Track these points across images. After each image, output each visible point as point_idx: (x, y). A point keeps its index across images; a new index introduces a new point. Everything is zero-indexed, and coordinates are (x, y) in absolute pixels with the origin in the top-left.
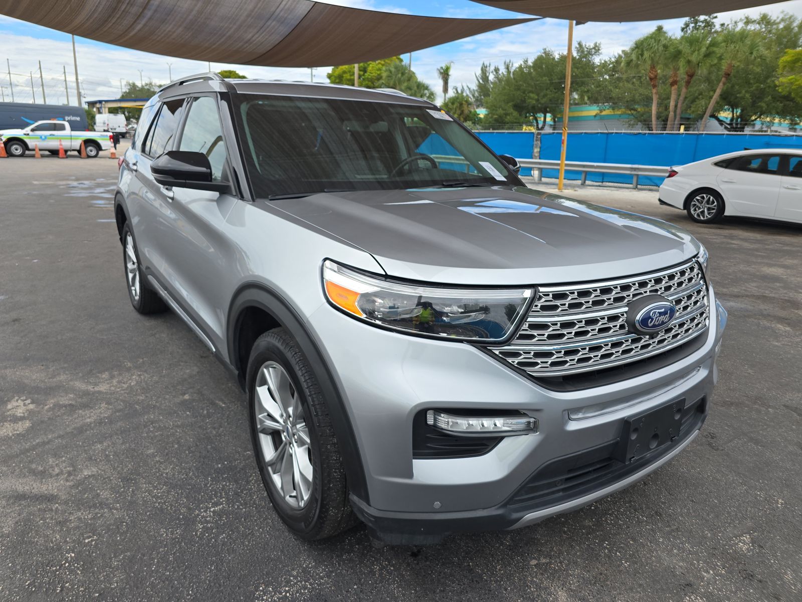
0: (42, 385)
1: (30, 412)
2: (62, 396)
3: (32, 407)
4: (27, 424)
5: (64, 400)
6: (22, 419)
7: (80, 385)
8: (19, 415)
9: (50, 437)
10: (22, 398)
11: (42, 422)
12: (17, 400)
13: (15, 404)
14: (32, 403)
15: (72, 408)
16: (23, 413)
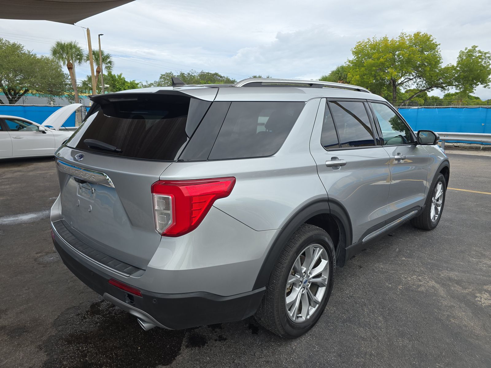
0: (463, 305)
1: (481, 292)
2: (457, 291)
3: (478, 295)
4: (485, 287)
5: (458, 288)
6: (486, 291)
7: (442, 292)
8: (487, 294)
9: (479, 276)
10: (480, 303)
11: (478, 284)
12: (484, 303)
13: (486, 301)
14: (477, 297)
15: (458, 282)
16: (484, 293)
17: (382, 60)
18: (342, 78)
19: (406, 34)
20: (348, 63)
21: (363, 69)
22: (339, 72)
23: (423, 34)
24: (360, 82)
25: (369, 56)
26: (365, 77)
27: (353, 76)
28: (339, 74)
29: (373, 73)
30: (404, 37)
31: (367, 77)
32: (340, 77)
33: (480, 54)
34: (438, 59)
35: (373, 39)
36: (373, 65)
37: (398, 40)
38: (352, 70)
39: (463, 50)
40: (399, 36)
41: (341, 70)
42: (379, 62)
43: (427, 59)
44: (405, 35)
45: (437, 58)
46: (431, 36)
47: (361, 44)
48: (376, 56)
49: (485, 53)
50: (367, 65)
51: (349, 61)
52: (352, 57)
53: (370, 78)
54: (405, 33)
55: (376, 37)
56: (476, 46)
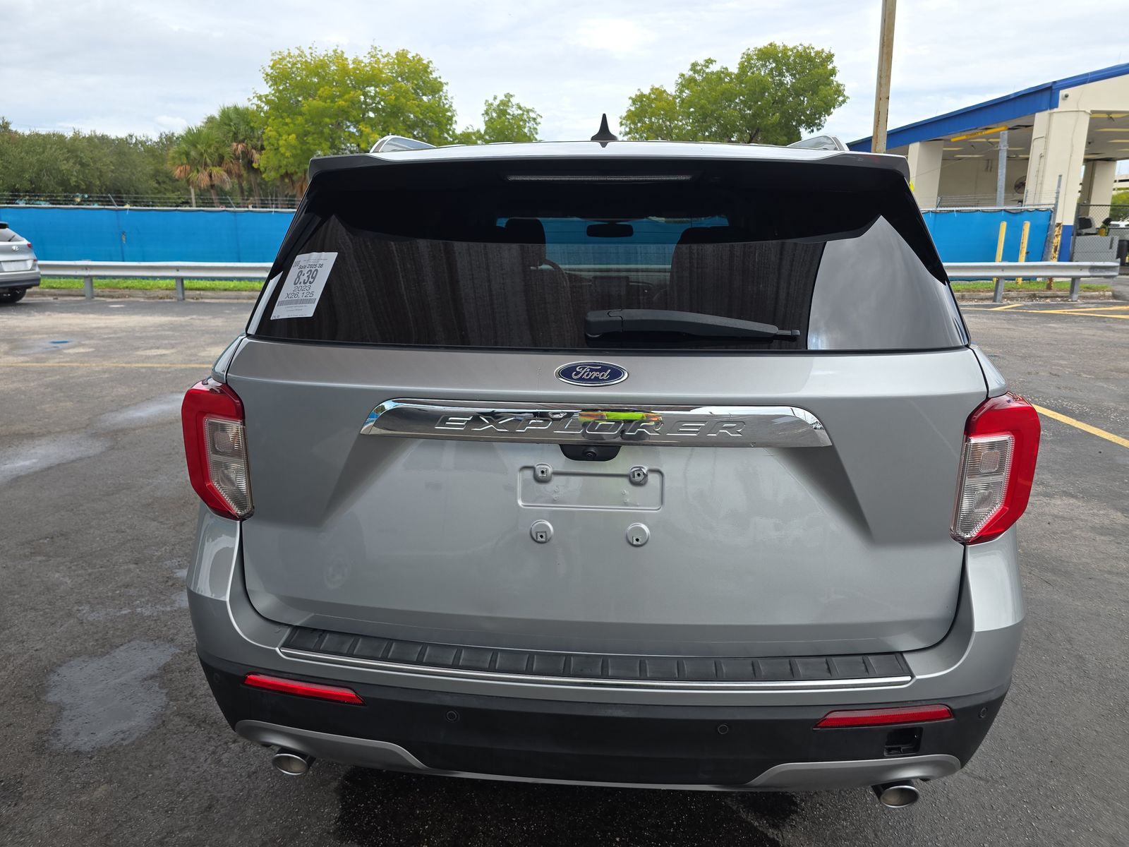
17: (341, 102)
18: (241, 138)
19: (380, 51)
20: (255, 101)
21: (300, 119)
22: (231, 120)
23: (415, 55)
24: (299, 152)
25: (308, 90)
26: (310, 139)
27: (280, 135)
28: (230, 125)
29: (326, 131)
30: (379, 56)
31: (314, 139)
32: (235, 134)
33: (520, 112)
34: (449, 114)
35: (310, 51)
36: (322, 113)
37: (366, 61)
38: (273, 120)
39: (491, 101)
40: (369, 53)
41: (233, 116)
42: (336, 107)
43: (431, 111)
44: (380, 53)
45: (448, 110)
46: (431, 62)
47: (283, 59)
48: (324, 91)
49: (528, 111)
50: (309, 111)
51: (260, 98)
52: (266, 89)
53: (321, 143)
54: (379, 49)
55: (316, 48)
56: (511, 94)
